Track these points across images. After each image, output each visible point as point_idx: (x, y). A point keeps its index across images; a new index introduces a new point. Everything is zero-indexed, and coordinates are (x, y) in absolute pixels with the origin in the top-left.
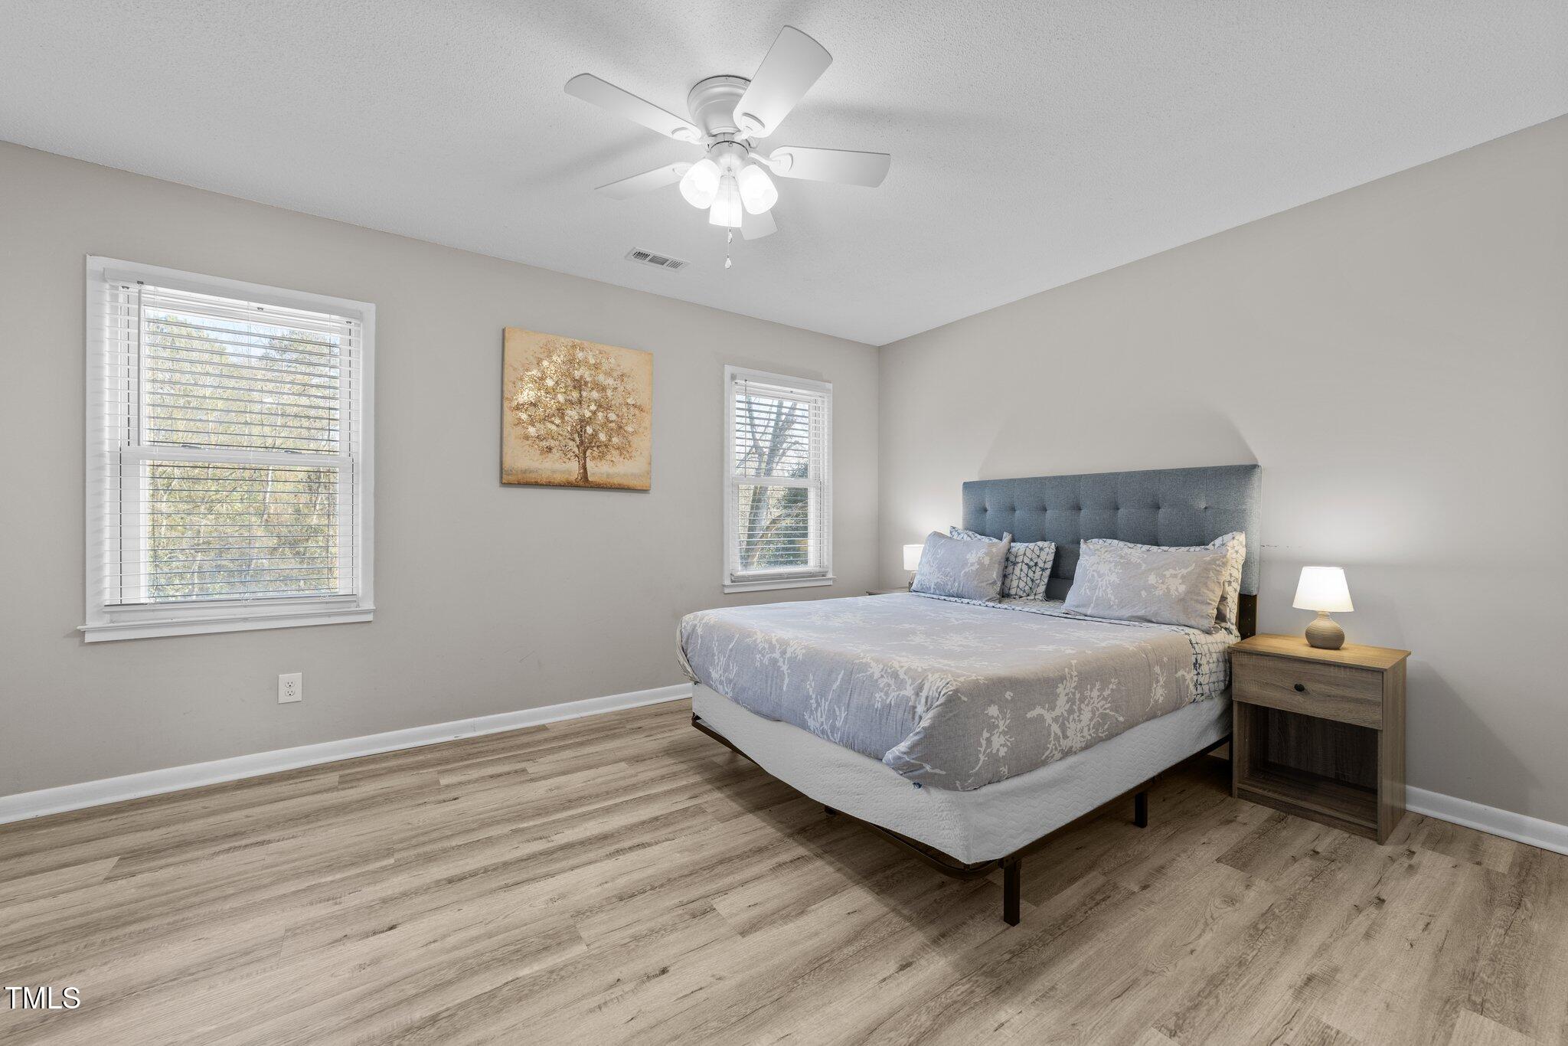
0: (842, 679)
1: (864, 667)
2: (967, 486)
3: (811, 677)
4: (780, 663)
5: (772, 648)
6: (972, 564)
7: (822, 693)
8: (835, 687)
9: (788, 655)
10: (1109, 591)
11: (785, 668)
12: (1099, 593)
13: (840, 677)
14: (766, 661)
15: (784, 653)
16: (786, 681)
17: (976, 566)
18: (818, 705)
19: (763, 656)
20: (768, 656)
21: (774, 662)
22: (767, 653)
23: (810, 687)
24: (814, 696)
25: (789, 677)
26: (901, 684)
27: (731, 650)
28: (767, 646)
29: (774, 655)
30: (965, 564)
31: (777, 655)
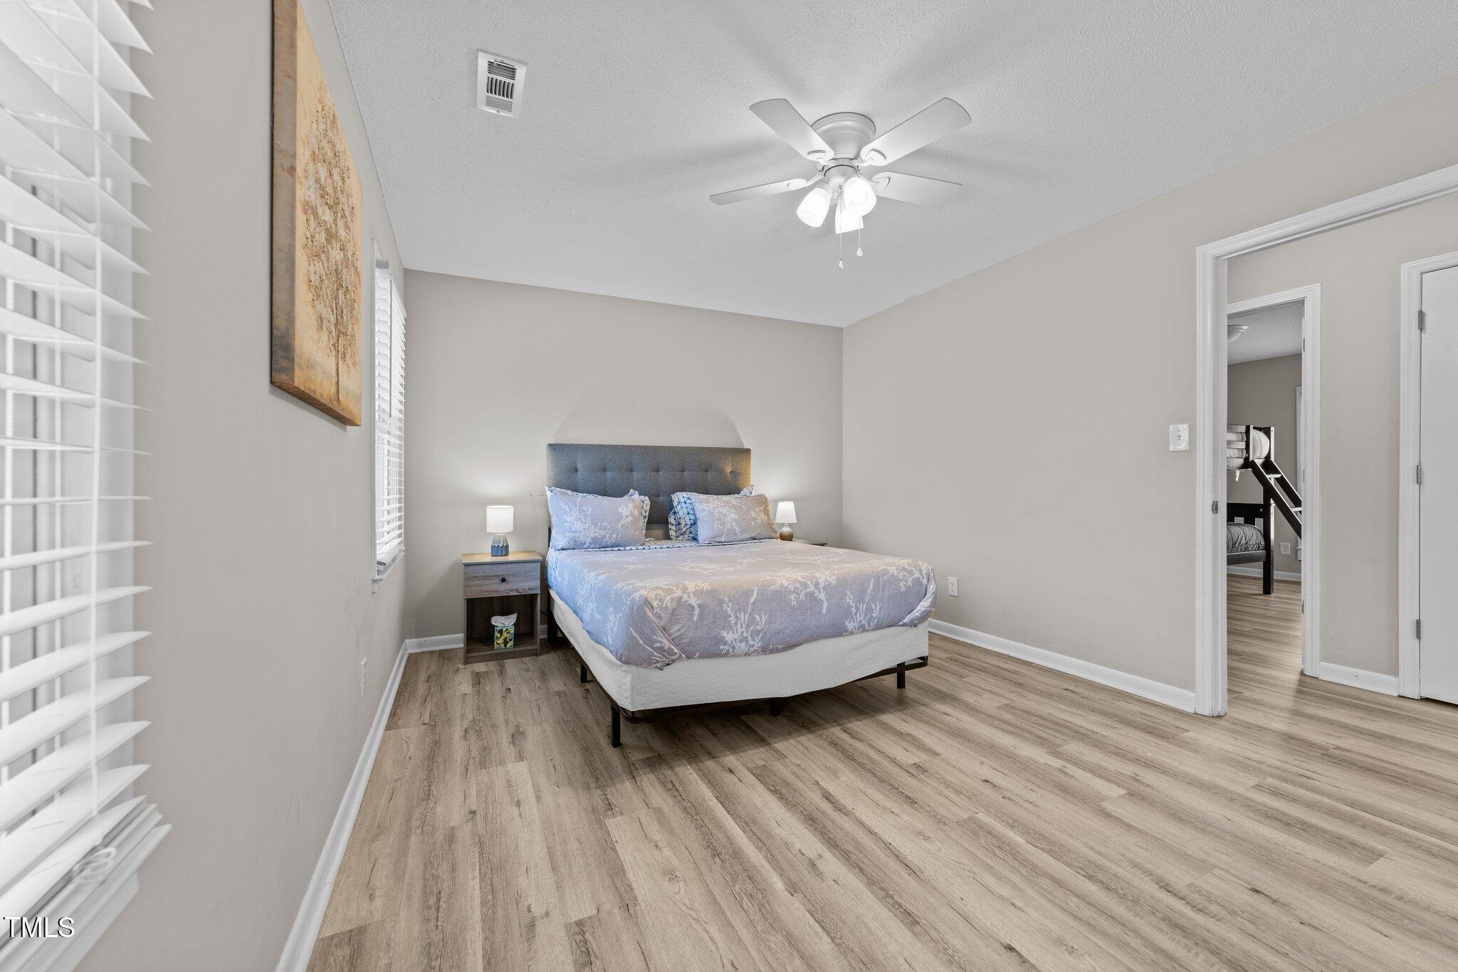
0: (874, 584)
1: (885, 572)
2: (553, 447)
3: (849, 593)
4: (817, 594)
5: (805, 586)
6: (627, 517)
7: (860, 599)
8: (869, 592)
9: (821, 585)
10: (734, 524)
11: (822, 596)
12: (728, 526)
13: (871, 584)
14: (802, 597)
15: (817, 585)
16: (825, 605)
17: (630, 518)
18: (857, 609)
19: (798, 594)
20: (803, 592)
21: (811, 595)
22: (801, 590)
23: (850, 599)
24: (854, 605)
25: (827, 601)
26: (911, 573)
27: (754, 603)
28: (798, 585)
29: (808, 590)
30: (620, 516)
31: (812, 588)
